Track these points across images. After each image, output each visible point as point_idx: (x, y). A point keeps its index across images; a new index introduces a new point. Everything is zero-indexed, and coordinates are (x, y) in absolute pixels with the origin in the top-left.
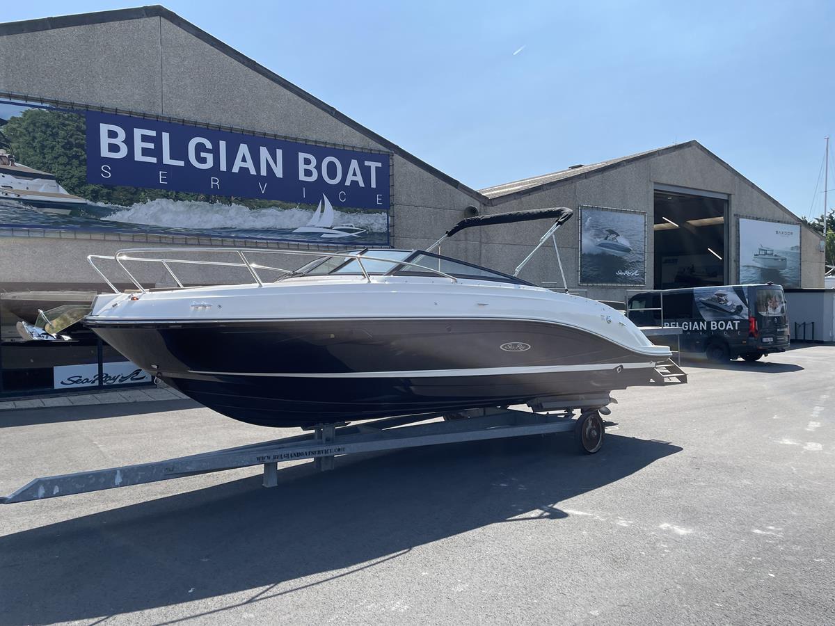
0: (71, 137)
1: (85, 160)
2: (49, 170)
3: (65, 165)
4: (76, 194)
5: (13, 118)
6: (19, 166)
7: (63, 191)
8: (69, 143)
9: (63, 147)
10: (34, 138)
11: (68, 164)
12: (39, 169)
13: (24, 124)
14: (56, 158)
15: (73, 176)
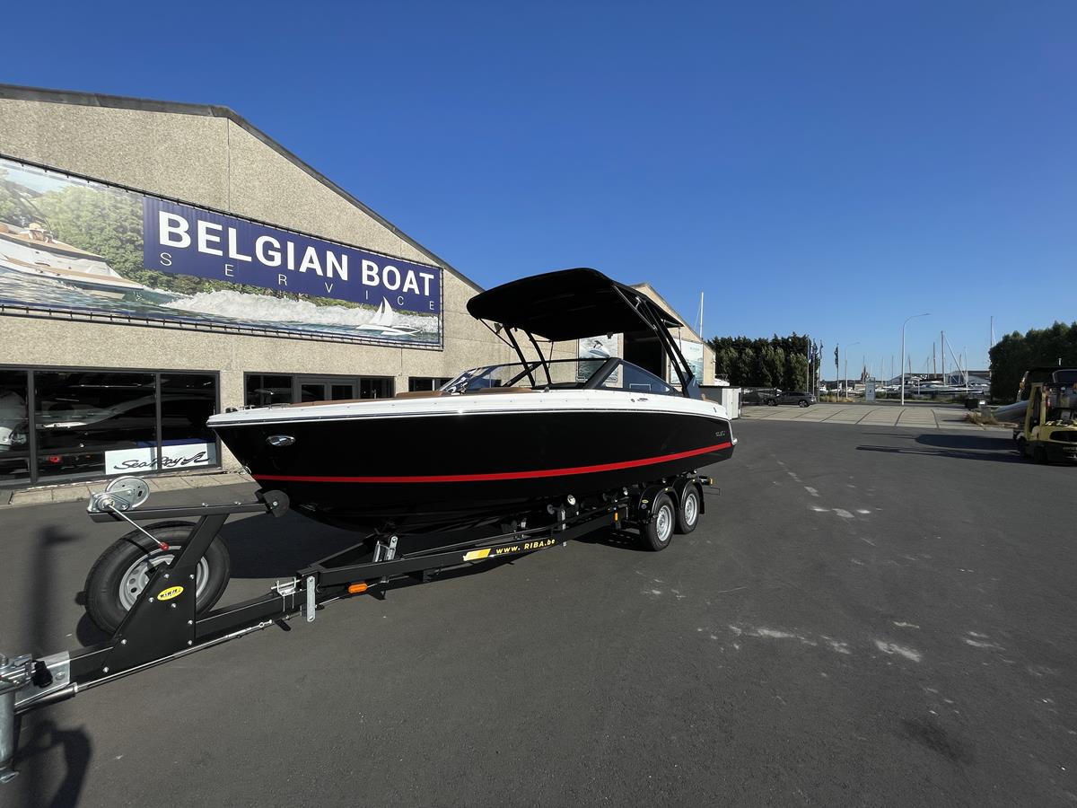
0: (125, 221)
1: (141, 245)
2: (98, 251)
4: (130, 278)
5: (50, 192)
8: (121, 226)
9: (114, 229)
10: (78, 217)
14: (107, 240)
15: (126, 261)
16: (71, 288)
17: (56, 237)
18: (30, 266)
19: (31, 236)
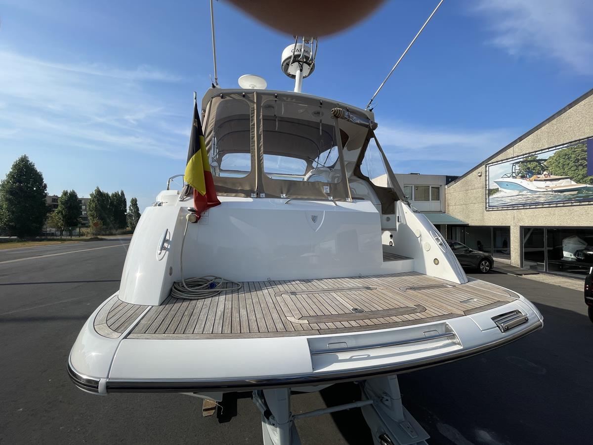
0: (578, 156)
1: (586, 165)
2: (567, 175)
3: (575, 170)
4: (580, 183)
5: (550, 157)
6: (553, 177)
7: (573, 183)
8: (577, 159)
9: (574, 162)
10: (559, 162)
11: (576, 169)
12: (561, 176)
13: (555, 158)
14: (571, 168)
15: (579, 175)
16: (556, 194)
17: (552, 174)
18: (543, 188)
19: (544, 177)
